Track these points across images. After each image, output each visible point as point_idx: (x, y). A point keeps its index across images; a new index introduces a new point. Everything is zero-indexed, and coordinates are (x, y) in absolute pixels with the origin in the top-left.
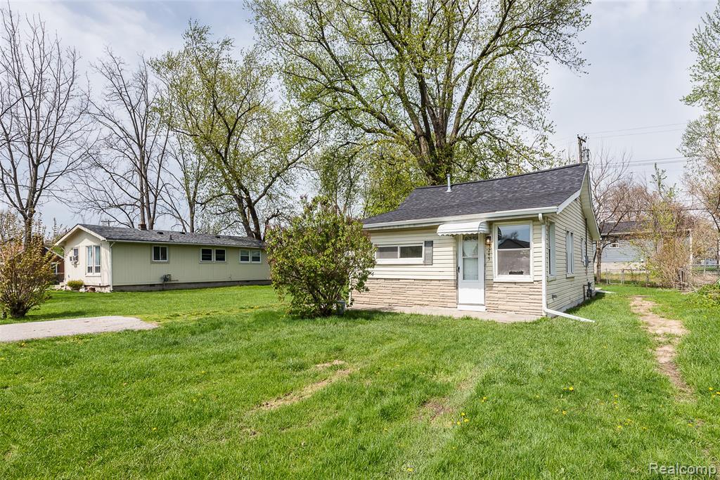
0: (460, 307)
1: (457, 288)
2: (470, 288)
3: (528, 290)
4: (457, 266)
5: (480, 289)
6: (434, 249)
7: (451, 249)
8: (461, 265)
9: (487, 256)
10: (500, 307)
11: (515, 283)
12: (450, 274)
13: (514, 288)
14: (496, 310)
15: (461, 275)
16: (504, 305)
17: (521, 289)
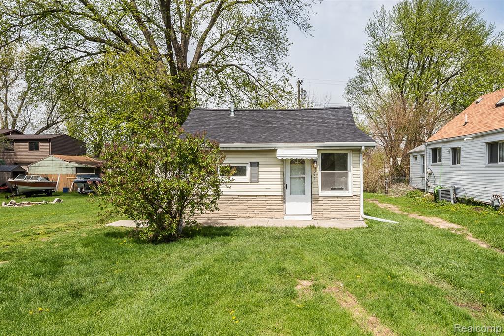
0: (286, 218)
1: (284, 202)
2: (297, 202)
3: (348, 202)
4: (285, 184)
5: (307, 202)
6: (260, 170)
7: (278, 169)
8: (288, 183)
9: (313, 176)
10: (325, 216)
11: (337, 197)
12: (277, 190)
13: (337, 201)
14: (321, 219)
15: (288, 191)
16: (328, 214)
17: (342, 201)
